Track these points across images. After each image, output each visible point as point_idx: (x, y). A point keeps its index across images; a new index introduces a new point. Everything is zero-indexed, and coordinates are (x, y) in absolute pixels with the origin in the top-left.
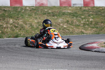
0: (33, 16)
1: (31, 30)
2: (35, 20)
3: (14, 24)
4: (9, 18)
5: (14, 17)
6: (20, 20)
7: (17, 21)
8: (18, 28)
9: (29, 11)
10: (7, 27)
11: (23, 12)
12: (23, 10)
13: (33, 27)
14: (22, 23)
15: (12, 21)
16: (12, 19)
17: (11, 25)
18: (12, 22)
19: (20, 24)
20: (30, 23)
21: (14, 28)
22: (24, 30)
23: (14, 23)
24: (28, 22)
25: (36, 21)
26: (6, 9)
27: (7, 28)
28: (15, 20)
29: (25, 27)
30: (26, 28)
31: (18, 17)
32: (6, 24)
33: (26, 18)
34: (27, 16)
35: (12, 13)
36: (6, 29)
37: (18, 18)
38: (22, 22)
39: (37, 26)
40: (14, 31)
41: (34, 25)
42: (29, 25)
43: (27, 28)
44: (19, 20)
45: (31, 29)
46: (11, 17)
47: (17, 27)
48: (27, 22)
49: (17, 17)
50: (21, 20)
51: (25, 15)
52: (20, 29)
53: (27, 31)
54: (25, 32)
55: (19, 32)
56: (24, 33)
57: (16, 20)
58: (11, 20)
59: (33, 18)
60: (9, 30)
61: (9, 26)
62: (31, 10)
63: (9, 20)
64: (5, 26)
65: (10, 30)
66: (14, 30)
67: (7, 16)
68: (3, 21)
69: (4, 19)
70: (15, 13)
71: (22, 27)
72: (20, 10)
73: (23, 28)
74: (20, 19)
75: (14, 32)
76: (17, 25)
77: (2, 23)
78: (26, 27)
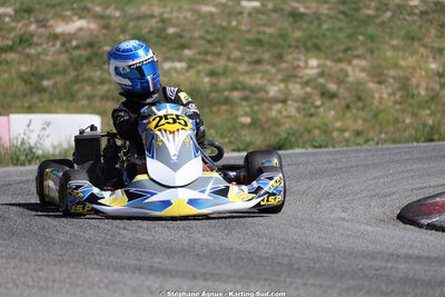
0: (427, 40)
1: (397, 110)
2: (431, 60)
3: (322, 80)
4: (308, 49)
5: (331, 46)
6: (355, 62)
7: (343, 65)
8: (336, 101)
9: (416, 18)
10: (281, 97)
11: (383, 23)
12: (389, 14)
13: (413, 96)
14: (363, 75)
15: (319, 66)
16: (318, 58)
17: (303, 88)
18: (315, 71)
19: (351, 79)
20: (401, 73)
21: (318, 103)
22: (363, 109)
23: (322, 75)
24: (393, 73)
25: (433, 66)
26: (302, 10)
27: (284, 101)
28: (329, 63)
29: (373, 97)
30: (376, 102)
31: (351, 45)
32: (282, 81)
33: (389, 54)
34: (395, 42)
35: (325, 26)
36: (279, 106)
37: (348, 54)
38: (363, 70)
39: (433, 90)
40: (311, 115)
41: (417, 87)
42: (396, 85)
43: (381, 98)
44: (350, 62)
45: (398, 107)
46: (317, 48)
47: (333, 96)
48: (386, 72)
49: (343, 47)
50: (363, 63)
51: (387, 37)
52: (348, 107)
53: (376, 115)
54: (365, 120)
55: (336, 120)
56: (360, 122)
57: (339, 60)
58: (313, 62)
59: (422, 50)
60: (291, 108)
61: (296, 89)
62: (423, 13)
63: (302, 64)
64: (273, 90)
65: (293, 112)
66: (313, 110)
67: (298, 40)
68: (273, 65)
69: (280, 58)
70: (341, 30)
71: (359, 97)
72: (371, 12)
73: (360, 99)
74: (358, 57)
75: (313, 119)
76: (332, 87)
77: (262, 78)
78: (377, 95)
